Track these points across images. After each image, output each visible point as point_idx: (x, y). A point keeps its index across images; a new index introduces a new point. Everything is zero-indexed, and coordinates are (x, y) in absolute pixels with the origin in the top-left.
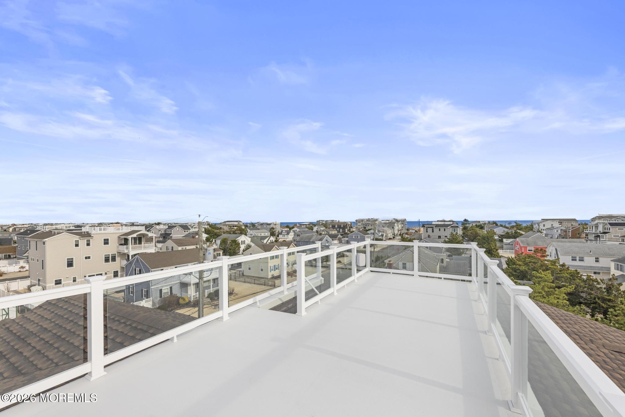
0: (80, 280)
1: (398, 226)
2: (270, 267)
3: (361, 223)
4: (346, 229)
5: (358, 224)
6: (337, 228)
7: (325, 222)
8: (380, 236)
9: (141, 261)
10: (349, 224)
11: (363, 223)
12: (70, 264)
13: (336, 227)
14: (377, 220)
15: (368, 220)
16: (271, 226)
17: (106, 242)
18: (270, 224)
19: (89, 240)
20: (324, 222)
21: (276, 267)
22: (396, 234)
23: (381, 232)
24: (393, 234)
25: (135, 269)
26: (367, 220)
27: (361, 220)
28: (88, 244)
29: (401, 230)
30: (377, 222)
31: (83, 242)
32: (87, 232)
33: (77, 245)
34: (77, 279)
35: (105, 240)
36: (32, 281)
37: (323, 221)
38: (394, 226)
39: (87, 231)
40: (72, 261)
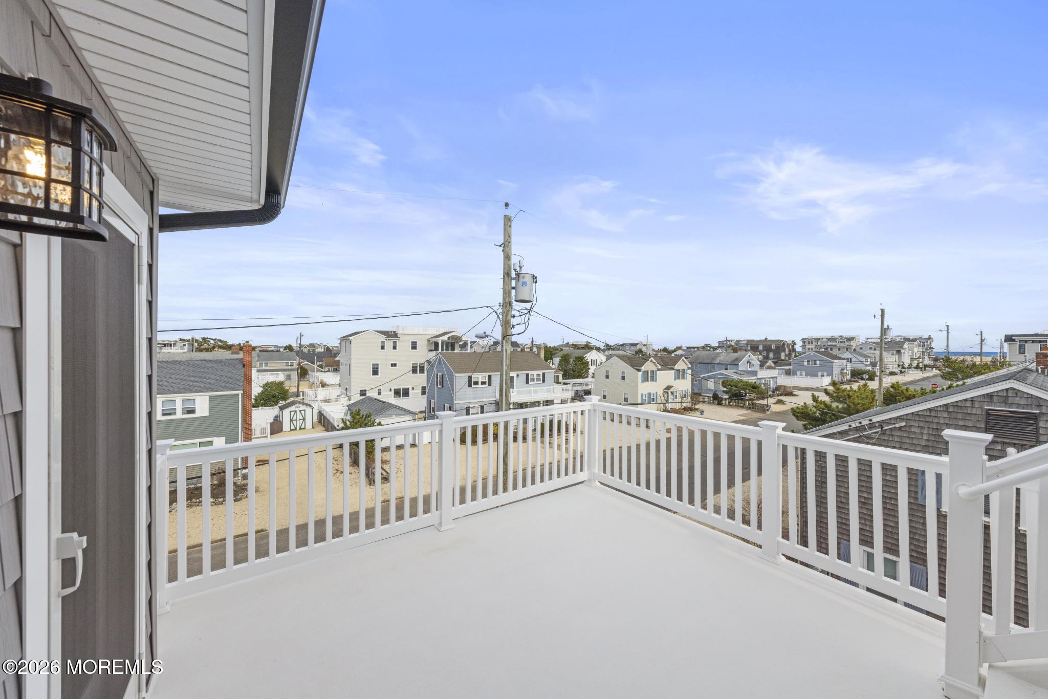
0: (385, 393)
1: (911, 349)
2: (642, 394)
3: (814, 344)
4: (783, 354)
5: (807, 347)
6: (763, 351)
7: (735, 343)
8: (867, 365)
9: (444, 362)
10: (788, 345)
11: (819, 344)
12: (375, 372)
13: (761, 348)
14: (853, 338)
15: (832, 339)
16: (638, 347)
17: (414, 346)
18: (636, 345)
19: (396, 342)
20: (733, 344)
21: (652, 397)
22: (906, 365)
23: (870, 357)
24: (899, 365)
25: (437, 375)
26: (830, 339)
27: (814, 339)
28: (395, 348)
29: (919, 358)
30: (853, 343)
31: (389, 344)
32: (395, 332)
33: (383, 348)
34: (382, 391)
35: (412, 342)
36: (342, 390)
37: (732, 341)
38: (902, 348)
39: (395, 330)
40: (378, 368)
